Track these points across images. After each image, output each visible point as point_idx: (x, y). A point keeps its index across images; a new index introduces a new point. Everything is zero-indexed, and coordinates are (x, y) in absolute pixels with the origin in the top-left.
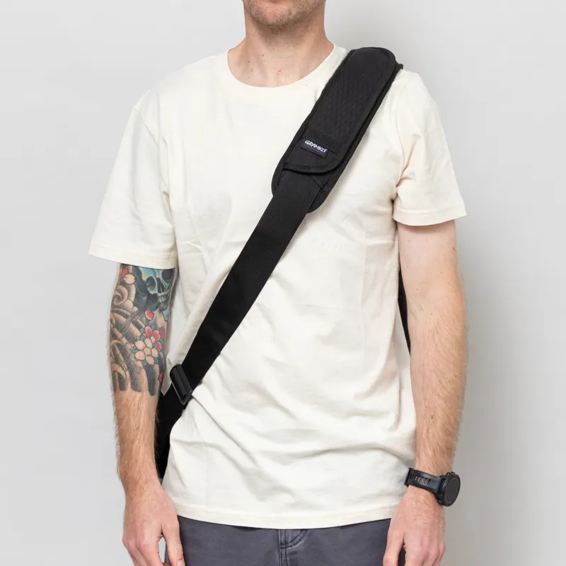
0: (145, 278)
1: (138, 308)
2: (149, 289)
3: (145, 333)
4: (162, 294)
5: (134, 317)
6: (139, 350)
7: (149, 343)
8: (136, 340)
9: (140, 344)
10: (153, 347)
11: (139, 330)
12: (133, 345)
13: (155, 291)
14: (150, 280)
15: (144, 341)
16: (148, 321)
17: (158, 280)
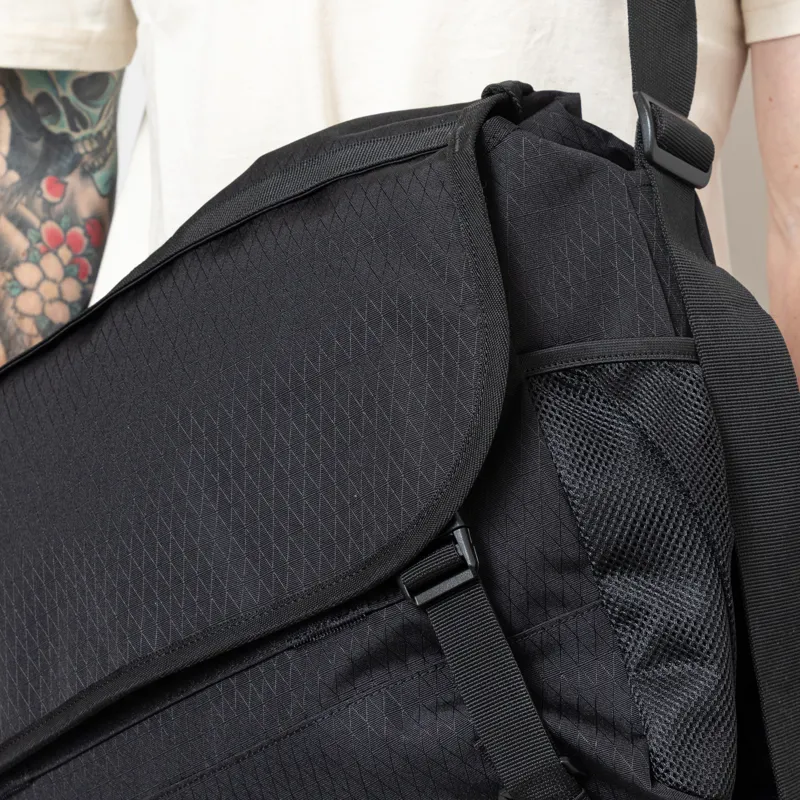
0: (30, 95)
1: (21, 174)
2: (45, 122)
3: (40, 240)
4: (84, 133)
5: (10, 201)
6: (24, 289)
7: (52, 265)
8: (16, 263)
9: (27, 274)
10: (67, 275)
11: (25, 233)
12: (9, 276)
13: (61, 127)
14: (43, 98)
15: (37, 263)
16: (48, 206)
17: (65, 100)
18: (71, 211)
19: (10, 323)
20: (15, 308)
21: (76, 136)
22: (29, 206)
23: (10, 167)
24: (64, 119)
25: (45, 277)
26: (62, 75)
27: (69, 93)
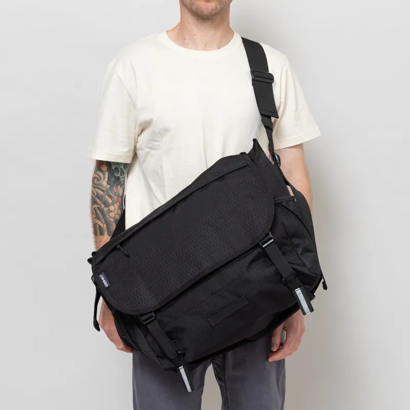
0: (113, 168)
1: (110, 185)
2: (115, 174)
3: (114, 200)
4: (123, 176)
6: (111, 211)
7: (116, 206)
8: (110, 205)
9: (112, 208)
10: (119, 208)
11: (111, 199)
12: (108, 208)
13: (119, 175)
14: (117, 169)
15: (114, 205)
16: (115, 193)
17: (121, 169)
18: (119, 194)
19: (108, 220)
20: (109, 216)
21: (121, 177)
22: (112, 192)
23: (108, 184)
24: (120, 174)
25: (115, 209)
26: (122, 163)
27: (122, 167)
